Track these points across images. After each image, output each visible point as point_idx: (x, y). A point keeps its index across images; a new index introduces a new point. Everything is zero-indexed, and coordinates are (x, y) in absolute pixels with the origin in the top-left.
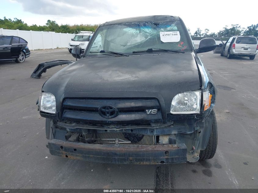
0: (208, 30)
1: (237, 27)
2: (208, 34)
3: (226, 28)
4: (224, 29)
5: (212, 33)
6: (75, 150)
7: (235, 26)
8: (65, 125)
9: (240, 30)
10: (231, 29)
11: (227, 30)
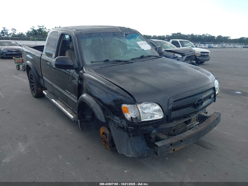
0: (16, 30)
1: (43, 28)
2: (16, 34)
3: (33, 29)
4: (32, 30)
5: (20, 33)
6: (181, 141)
7: (41, 28)
8: (168, 125)
9: (47, 31)
10: (38, 30)
11: (34, 31)
